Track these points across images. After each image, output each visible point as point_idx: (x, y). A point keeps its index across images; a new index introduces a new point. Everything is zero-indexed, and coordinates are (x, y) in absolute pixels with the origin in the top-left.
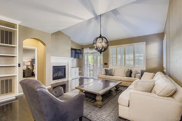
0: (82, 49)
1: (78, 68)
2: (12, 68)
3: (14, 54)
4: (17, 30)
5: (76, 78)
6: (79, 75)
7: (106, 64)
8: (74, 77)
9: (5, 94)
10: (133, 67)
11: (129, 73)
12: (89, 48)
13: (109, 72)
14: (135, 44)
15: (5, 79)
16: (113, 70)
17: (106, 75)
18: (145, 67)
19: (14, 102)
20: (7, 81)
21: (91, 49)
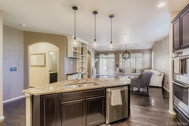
0: (98, 54)
1: (96, 68)
4: (87, 47)
6: (96, 74)
7: (117, 65)
11: (135, 71)
12: (104, 54)
17: (120, 72)
18: (142, 67)
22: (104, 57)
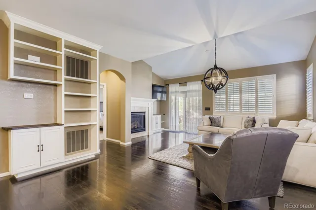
0: (166, 85)
1: (161, 115)
2: (88, 113)
3: (90, 93)
4: (97, 59)
5: (158, 131)
6: (162, 128)
7: (207, 109)
8: (155, 130)
9: (72, 153)
10: (255, 114)
11: (251, 123)
12: (179, 84)
13: (217, 121)
14: (258, 77)
15: (80, 129)
16: (222, 118)
17: (211, 125)
18: (275, 113)
19: (90, 164)
20: (82, 131)
21: (181, 86)
22: (177, 90)
